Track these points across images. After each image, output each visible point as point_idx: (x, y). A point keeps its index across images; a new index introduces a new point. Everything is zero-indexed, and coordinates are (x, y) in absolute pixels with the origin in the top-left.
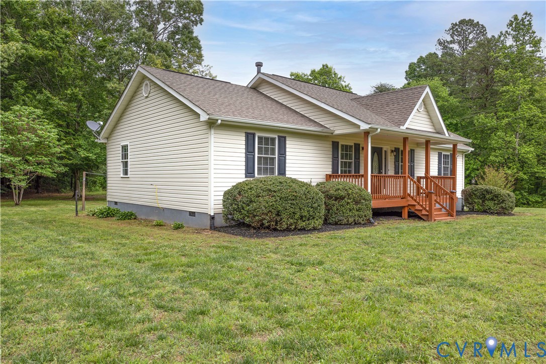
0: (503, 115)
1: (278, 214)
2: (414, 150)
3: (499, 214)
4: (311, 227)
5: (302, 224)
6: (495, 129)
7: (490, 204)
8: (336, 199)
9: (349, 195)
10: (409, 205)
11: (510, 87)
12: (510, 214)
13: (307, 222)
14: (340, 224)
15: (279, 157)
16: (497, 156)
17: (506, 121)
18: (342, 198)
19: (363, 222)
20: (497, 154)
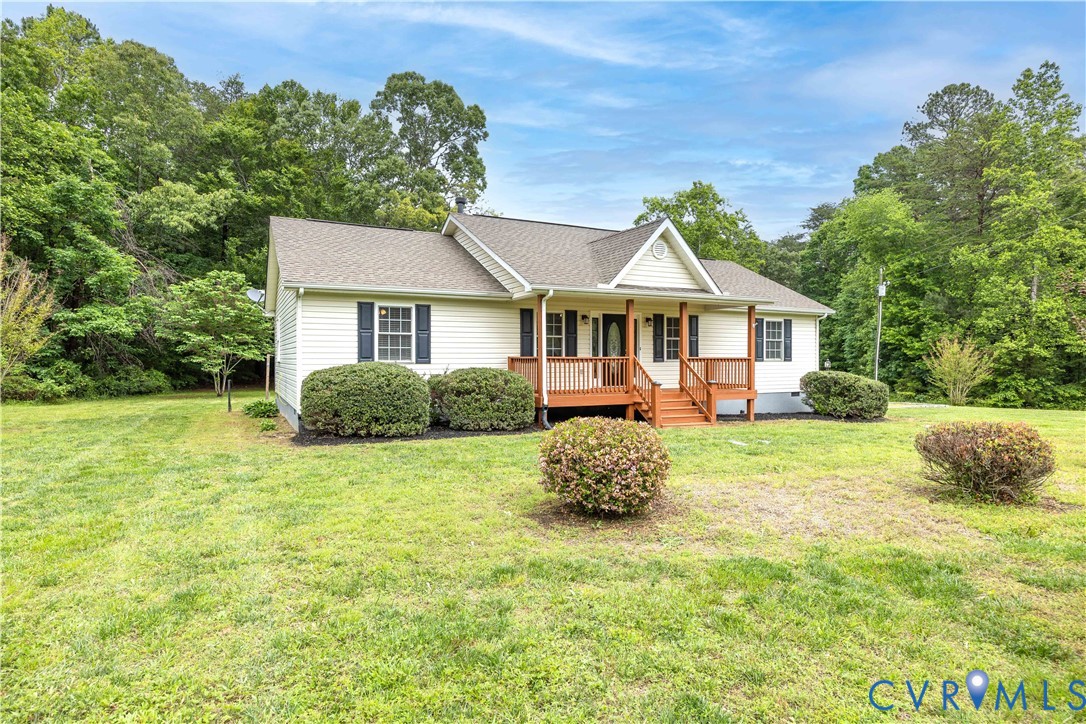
0: (1002, 246)
1: (336, 414)
2: (697, 317)
3: (849, 418)
4: (391, 433)
5: (376, 429)
6: (986, 272)
7: (836, 403)
8: (459, 393)
9: (480, 387)
10: (635, 403)
11: (1010, 197)
12: (880, 418)
13: (386, 427)
14: (467, 430)
15: (417, 334)
16: (989, 319)
17: (1006, 256)
18: (468, 392)
19: (510, 428)
20: (991, 315)
